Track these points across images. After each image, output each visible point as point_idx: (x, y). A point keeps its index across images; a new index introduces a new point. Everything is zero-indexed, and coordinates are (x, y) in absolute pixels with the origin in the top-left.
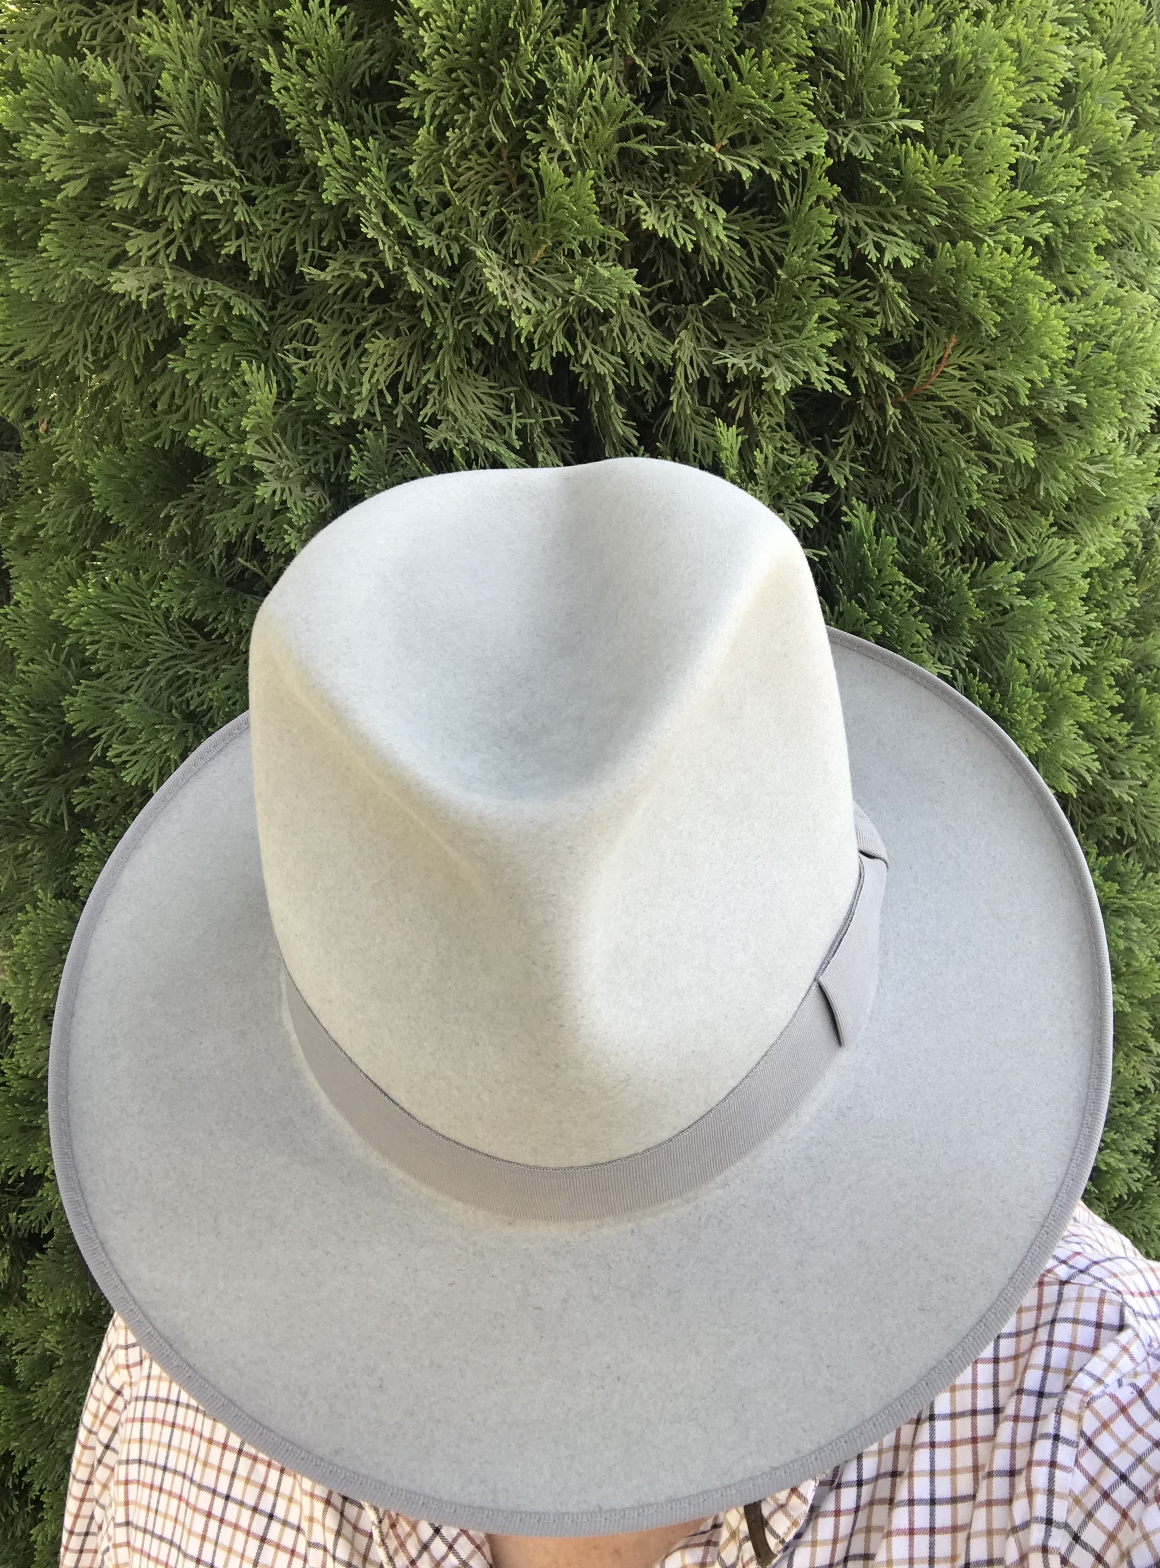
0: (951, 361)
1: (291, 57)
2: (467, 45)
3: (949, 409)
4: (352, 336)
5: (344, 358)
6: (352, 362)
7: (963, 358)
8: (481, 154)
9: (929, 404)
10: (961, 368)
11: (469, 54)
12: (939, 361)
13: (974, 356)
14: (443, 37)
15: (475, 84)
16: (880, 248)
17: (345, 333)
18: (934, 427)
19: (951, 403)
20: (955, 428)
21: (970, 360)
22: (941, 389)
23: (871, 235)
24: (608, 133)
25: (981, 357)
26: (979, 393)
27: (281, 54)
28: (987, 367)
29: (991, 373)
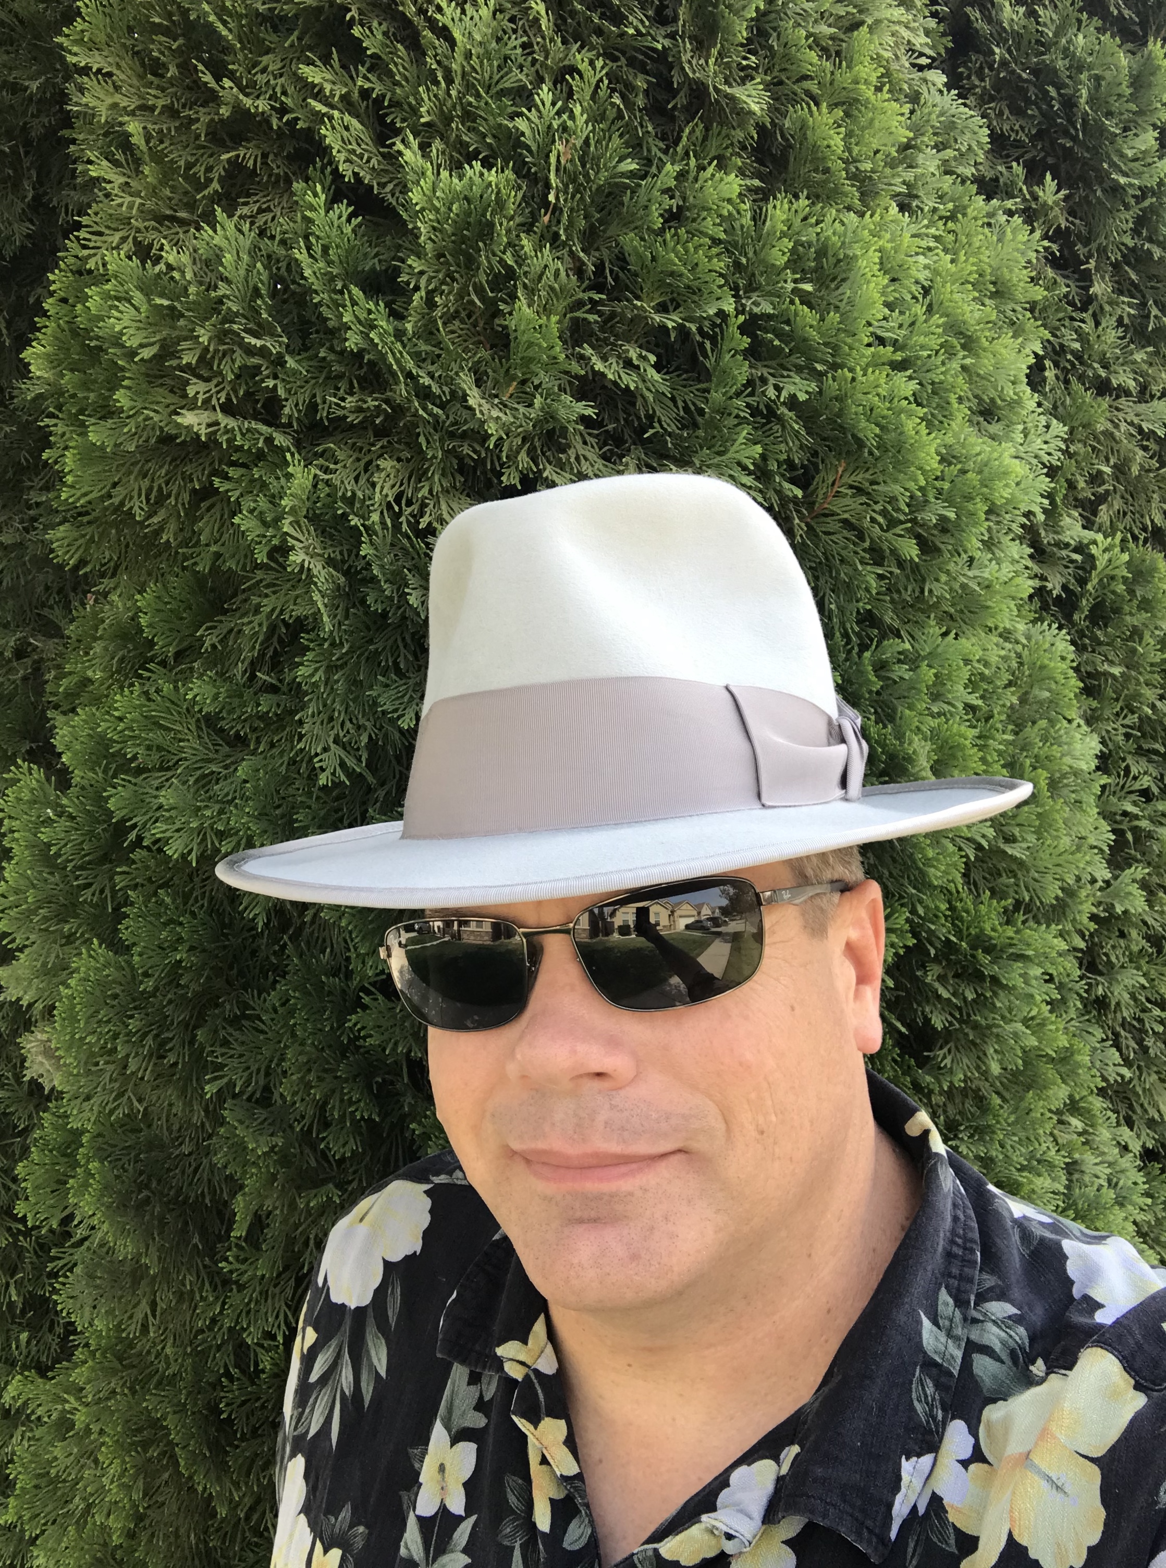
0: (845, 479)
1: (318, 249)
2: (453, 234)
3: (845, 522)
4: (362, 463)
5: (357, 479)
6: (362, 481)
7: (853, 478)
8: (462, 322)
9: (828, 520)
10: (851, 487)
11: (453, 242)
12: (833, 484)
13: (861, 476)
14: (434, 228)
15: (458, 265)
16: (778, 389)
17: (358, 460)
18: (833, 537)
19: (846, 516)
20: (850, 535)
21: (859, 478)
22: (836, 506)
23: (772, 380)
24: (561, 306)
25: (867, 476)
26: (868, 505)
27: (309, 248)
28: (873, 483)
29: (875, 487)
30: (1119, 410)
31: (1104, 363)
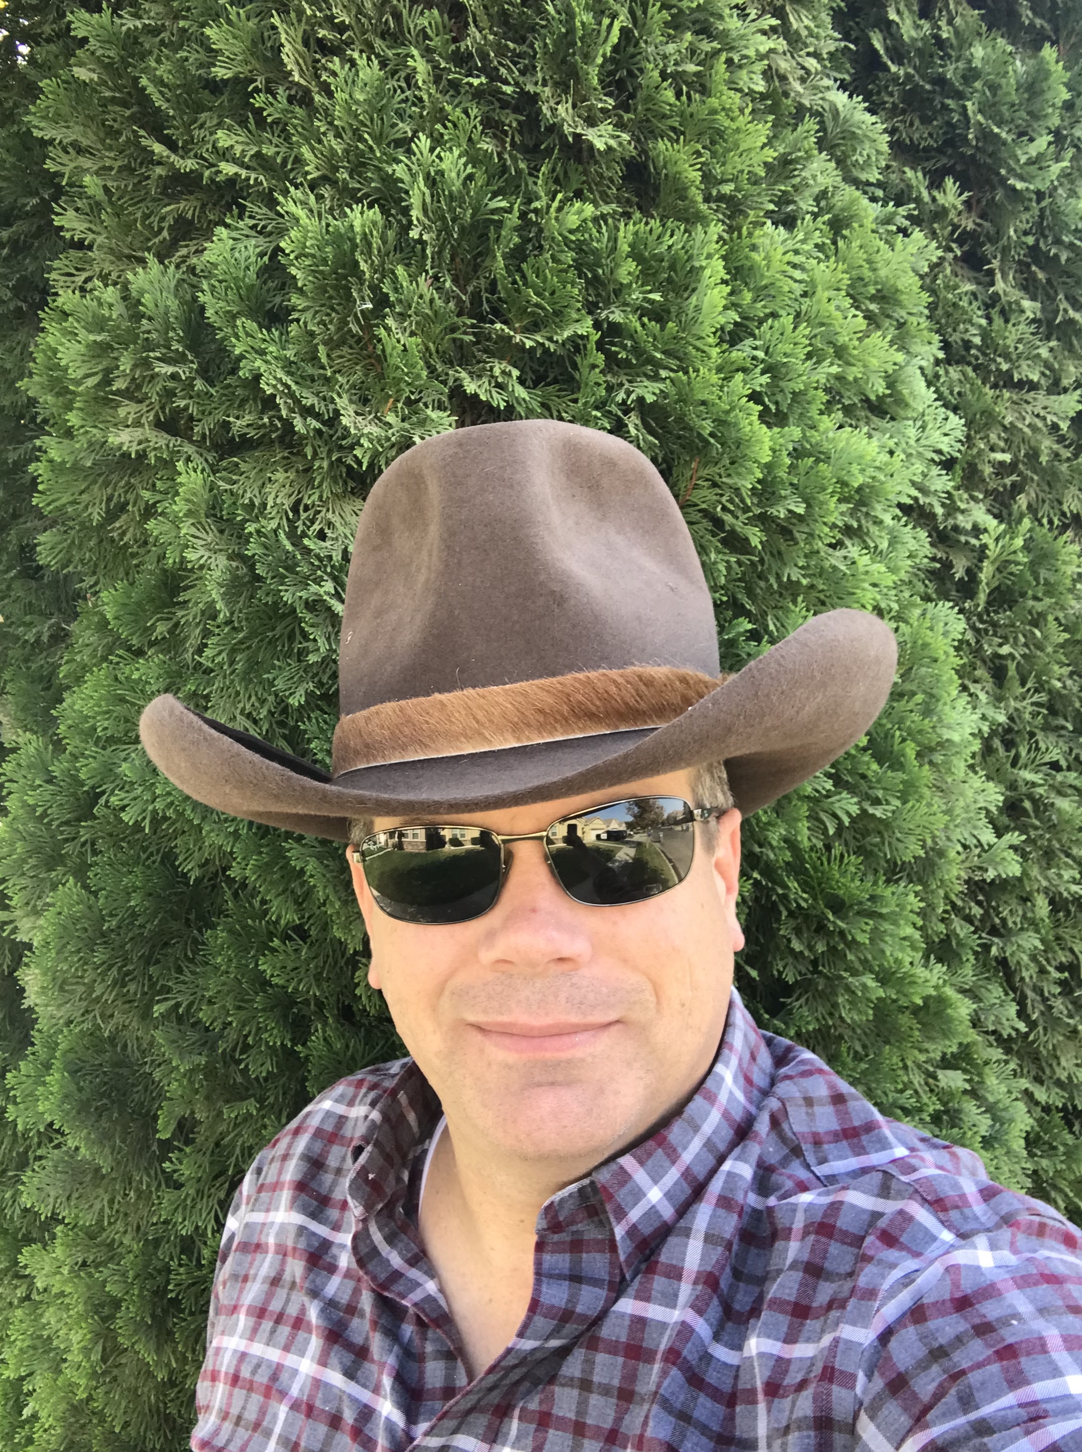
30: (1028, 403)
31: (1007, 357)
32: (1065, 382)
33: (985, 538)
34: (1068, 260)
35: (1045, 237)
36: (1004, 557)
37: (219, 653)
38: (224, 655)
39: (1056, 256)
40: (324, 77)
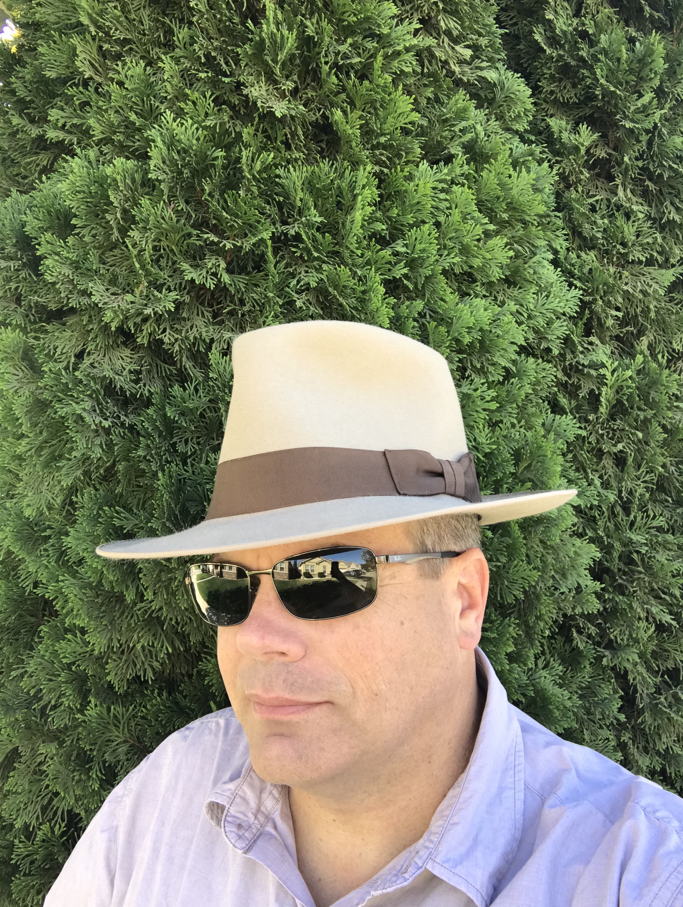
30: (644, 275)
31: (624, 244)
32: (672, 261)
33: (602, 371)
34: (669, 177)
35: (654, 162)
36: (619, 383)
37: (30, 450)
38: (33, 450)
39: (661, 176)
40: (110, 75)
